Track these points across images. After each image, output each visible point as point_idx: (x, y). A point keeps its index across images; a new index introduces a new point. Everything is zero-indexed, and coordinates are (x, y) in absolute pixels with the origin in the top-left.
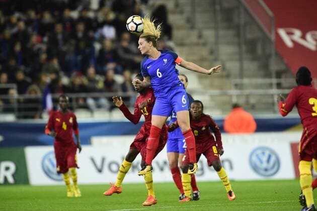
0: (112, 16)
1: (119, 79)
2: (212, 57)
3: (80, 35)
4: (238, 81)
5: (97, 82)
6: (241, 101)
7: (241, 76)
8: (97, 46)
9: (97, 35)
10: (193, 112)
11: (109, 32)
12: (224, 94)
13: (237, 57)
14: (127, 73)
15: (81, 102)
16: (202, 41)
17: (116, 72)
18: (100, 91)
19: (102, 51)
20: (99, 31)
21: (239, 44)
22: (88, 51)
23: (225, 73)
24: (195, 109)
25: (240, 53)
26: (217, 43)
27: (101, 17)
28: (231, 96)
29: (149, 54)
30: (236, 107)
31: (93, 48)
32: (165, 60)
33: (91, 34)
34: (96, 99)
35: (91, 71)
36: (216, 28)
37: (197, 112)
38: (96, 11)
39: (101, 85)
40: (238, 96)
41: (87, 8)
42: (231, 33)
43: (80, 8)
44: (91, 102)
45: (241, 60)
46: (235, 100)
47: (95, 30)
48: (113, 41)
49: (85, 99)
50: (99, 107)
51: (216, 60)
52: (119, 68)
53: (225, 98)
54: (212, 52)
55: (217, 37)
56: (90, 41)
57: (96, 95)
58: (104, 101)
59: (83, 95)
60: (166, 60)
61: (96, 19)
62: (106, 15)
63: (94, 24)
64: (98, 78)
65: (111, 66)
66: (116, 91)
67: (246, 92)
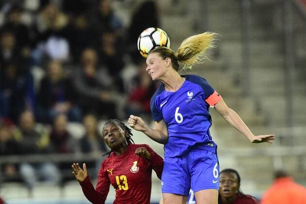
0: (62, 21)
1: (76, 130)
2: (237, 91)
3: (7, 54)
4: (284, 131)
5: (38, 136)
6: (290, 166)
7: (289, 122)
8: (38, 74)
9: (37, 55)
10: (223, 189)
11: (58, 49)
12: (260, 155)
13: (281, 89)
14: (90, 120)
15: (10, 171)
16: (220, 62)
17: (71, 118)
18: (44, 151)
19: (45, 81)
20: (41, 47)
21: (285, 67)
22: (21, 81)
23: (260, 118)
24: (225, 185)
25: (287, 83)
26: (246, 65)
27: (43, 23)
28: (271, 158)
29: (165, 79)
30: (280, 176)
31: (30, 78)
32: (190, 95)
33: (26, 52)
34: (36, 166)
35: (28, 117)
36: (244, 40)
37: (230, 189)
38: (35, 13)
39: (44, 141)
40: (284, 158)
41: (19, 7)
42: (270, 47)
43: (7, 7)
44: (27, 171)
45: (288, 95)
46: (278, 165)
47: (33, 46)
48: (64, 64)
49: (17, 167)
50: (42, 179)
51: (245, 94)
52: (77, 112)
53: (262, 162)
54: (237, 82)
55: (246, 54)
56: (24, 65)
57: (37, 158)
58: (50, 170)
59: (13, 159)
60: (192, 94)
61: (34, 26)
62: (53, 19)
63: (32, 36)
64: (39, 128)
65: (61, 108)
66: (71, 152)
67: (299, 149)
